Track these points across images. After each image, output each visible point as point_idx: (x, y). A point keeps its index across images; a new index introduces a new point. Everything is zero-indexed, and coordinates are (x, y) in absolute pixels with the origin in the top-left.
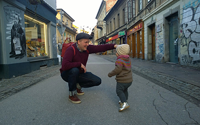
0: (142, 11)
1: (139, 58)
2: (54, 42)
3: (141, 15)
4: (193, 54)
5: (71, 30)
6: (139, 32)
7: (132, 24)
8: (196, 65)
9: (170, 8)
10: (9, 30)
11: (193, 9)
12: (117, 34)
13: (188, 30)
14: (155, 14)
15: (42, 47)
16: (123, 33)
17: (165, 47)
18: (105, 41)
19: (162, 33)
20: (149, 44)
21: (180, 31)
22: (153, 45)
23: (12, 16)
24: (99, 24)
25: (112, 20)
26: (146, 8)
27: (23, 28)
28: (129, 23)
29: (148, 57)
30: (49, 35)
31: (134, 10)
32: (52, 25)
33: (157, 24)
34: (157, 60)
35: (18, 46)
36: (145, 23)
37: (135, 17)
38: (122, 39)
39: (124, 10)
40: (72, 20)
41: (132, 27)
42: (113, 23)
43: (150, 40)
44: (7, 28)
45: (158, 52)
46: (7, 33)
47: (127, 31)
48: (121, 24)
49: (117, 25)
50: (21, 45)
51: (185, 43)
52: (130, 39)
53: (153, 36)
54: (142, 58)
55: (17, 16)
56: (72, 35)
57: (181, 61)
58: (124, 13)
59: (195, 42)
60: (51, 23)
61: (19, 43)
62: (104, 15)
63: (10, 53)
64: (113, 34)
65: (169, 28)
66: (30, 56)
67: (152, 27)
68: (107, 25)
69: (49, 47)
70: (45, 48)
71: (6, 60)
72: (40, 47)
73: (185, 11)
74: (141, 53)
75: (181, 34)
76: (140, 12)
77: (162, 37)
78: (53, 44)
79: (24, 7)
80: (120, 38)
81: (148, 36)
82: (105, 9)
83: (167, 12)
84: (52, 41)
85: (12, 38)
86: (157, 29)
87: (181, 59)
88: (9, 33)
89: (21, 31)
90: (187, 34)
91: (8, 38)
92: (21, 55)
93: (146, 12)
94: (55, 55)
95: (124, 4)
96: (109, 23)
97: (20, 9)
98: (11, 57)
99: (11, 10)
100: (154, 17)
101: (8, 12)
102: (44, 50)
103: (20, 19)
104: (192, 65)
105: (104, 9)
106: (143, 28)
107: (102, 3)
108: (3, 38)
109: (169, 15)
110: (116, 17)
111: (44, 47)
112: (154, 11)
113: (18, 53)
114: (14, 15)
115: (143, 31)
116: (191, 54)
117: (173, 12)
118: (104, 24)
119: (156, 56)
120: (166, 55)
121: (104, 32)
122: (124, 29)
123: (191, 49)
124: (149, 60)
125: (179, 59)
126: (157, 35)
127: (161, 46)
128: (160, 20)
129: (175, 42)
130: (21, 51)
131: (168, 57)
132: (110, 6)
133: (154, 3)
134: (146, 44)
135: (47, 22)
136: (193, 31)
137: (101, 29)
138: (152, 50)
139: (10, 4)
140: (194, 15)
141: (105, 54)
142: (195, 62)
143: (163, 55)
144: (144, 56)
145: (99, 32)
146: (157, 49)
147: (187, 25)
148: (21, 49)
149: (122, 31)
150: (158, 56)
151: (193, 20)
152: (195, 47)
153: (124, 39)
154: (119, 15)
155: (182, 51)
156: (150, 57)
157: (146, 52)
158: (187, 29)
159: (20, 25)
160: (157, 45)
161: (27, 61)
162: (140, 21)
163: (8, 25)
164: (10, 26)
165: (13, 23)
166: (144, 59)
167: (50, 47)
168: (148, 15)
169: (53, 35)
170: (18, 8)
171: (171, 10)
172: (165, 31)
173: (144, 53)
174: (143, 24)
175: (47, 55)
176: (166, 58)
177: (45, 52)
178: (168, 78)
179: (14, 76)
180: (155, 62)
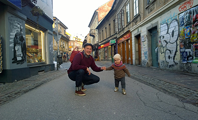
0: (130, 23)
1: (128, 63)
2: (50, 49)
3: (129, 26)
4: (168, 59)
5: (65, 37)
6: (127, 40)
7: (122, 33)
8: (171, 69)
9: (151, 22)
10: (12, 38)
11: (167, 25)
12: (109, 42)
13: (165, 41)
14: (140, 26)
15: (39, 54)
16: (114, 41)
17: (149, 54)
18: (98, 48)
19: (146, 42)
20: (136, 51)
21: (159, 41)
22: (139, 52)
23: (15, 26)
24: (91, 32)
25: (104, 29)
26: (133, 21)
27: (24, 36)
28: (119, 32)
29: (135, 62)
30: (46, 43)
31: (123, 22)
32: (49, 33)
33: (142, 35)
34: (143, 65)
35: (19, 52)
36: (132, 33)
37: (124, 28)
38: (113, 46)
39: (114, 21)
40: (66, 28)
41: (122, 36)
42: (104, 32)
43: (137, 47)
44: (11, 37)
45: (143, 58)
46: (10, 40)
47: (117, 39)
48: (112, 33)
49: (108, 33)
50: (22, 52)
51: (162, 51)
52: (120, 46)
53: (139, 44)
54: (131, 63)
55: (19, 26)
56: (65, 42)
57: (161, 65)
58: (114, 23)
59: (169, 50)
60: (48, 31)
61: (21, 50)
62: (96, 24)
63: (13, 59)
64: (105, 41)
65: (151, 39)
66: (29, 62)
67: (138, 37)
68: (99, 33)
69: (45, 53)
70: (42, 55)
71: (9, 66)
72: (37, 53)
73: (162, 26)
74: (130, 59)
75: (160, 44)
76: (129, 24)
77: (146, 46)
78: (49, 51)
79: (25, 18)
80: (112, 45)
81: (135, 44)
82: (98, 18)
83: (149, 25)
84: (49, 48)
85: (15, 45)
86: (142, 39)
87: (160, 63)
88: (12, 40)
89: (22, 39)
90: (164, 44)
91: (11, 45)
92: (22, 61)
93: (133, 24)
94: (51, 61)
95: (114, 15)
96: (101, 32)
97: (21, 19)
98: (13, 63)
99: (14, 20)
100: (140, 29)
101: (11, 22)
102: (41, 56)
103: (22, 28)
104: (168, 68)
105: (96, 19)
106: (131, 38)
107: (94, 13)
108: (6, 46)
109: (150, 28)
110: (107, 26)
111: (41, 53)
112: (139, 24)
113: (19, 59)
114: (16, 24)
115: (131, 40)
116: (167, 60)
117: (154, 26)
118: (96, 32)
119: (142, 61)
120: (150, 61)
121: (97, 40)
122: (115, 38)
123: (167, 56)
124: (136, 65)
125: (159, 64)
126: (142, 43)
127: (145, 53)
128: (144, 31)
129: (156, 50)
130: (22, 57)
131: (151, 62)
132: (101, 17)
133: (139, 18)
134: (133, 51)
135: (45, 30)
136: (168, 42)
137: (94, 36)
138: (139, 56)
139: (13, 15)
140: (168, 29)
141: (98, 60)
142: (170, 66)
143: (147, 60)
144: (132, 62)
145: (91, 40)
146: (142, 55)
147: (164, 37)
148: (22, 55)
149: (113, 39)
150: (144, 61)
151: (167, 33)
152: (170, 54)
153: (115, 47)
154: (110, 25)
155: (161, 58)
156: (137, 62)
157: (134, 59)
158: (163, 40)
159: (21, 34)
160: (142, 52)
161: (27, 67)
162: (128, 31)
163: (11, 34)
164: (13, 34)
165: (16, 32)
166: (132, 64)
167: (47, 54)
168: (135, 27)
169: (50, 42)
170: (20, 18)
171: (152, 24)
172: (148, 41)
173: (132, 59)
174: (131, 34)
175: (44, 61)
176: (150, 63)
177: (42, 58)
178: (149, 78)
179: (16, 80)
180: (142, 66)
